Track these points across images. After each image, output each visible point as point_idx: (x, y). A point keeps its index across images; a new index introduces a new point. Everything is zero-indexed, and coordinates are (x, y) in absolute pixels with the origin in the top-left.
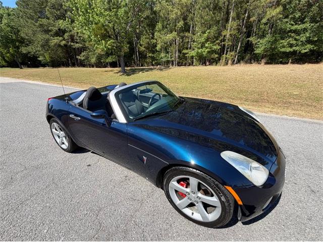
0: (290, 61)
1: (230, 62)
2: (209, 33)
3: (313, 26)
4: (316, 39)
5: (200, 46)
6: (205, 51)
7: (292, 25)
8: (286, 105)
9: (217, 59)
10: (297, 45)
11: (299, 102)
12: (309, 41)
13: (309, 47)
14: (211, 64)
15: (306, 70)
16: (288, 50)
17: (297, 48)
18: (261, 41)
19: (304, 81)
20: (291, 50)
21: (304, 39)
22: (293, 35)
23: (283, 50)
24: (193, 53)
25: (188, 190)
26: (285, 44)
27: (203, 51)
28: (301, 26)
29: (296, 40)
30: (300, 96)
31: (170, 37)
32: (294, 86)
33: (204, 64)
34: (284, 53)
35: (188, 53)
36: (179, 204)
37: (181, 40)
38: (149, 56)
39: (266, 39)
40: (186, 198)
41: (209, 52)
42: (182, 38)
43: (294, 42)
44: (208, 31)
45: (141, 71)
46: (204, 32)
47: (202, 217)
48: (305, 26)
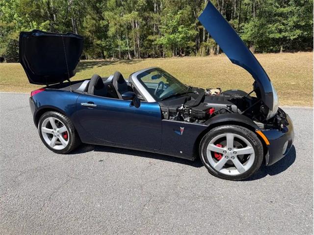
0: (282, 48)
1: (212, 51)
2: (182, 13)
3: (298, 10)
4: (304, 24)
5: (171, 30)
6: (178, 37)
7: (278, 7)
8: (285, 96)
9: (195, 48)
10: (286, 31)
11: (297, 92)
12: (297, 26)
13: (298, 32)
14: (188, 54)
15: (299, 58)
16: (278, 36)
17: (286, 34)
18: (246, 26)
19: (299, 71)
20: (281, 36)
21: (291, 24)
22: (280, 18)
23: (271, 36)
24: (162, 40)
25: (225, 149)
26: (274, 29)
27: (176, 36)
28: (286, 9)
29: (283, 24)
30: (297, 86)
31: (128, 17)
32: (289, 76)
33: (178, 54)
34: (273, 39)
35: (155, 40)
36: (217, 166)
37: (144, 22)
38: (98, 45)
39: (251, 23)
40: (223, 158)
41: (183, 38)
42: (145, 19)
43: (282, 27)
44: (180, 11)
45: (96, 65)
46: (176, 13)
47: (239, 171)
48: (290, 9)
